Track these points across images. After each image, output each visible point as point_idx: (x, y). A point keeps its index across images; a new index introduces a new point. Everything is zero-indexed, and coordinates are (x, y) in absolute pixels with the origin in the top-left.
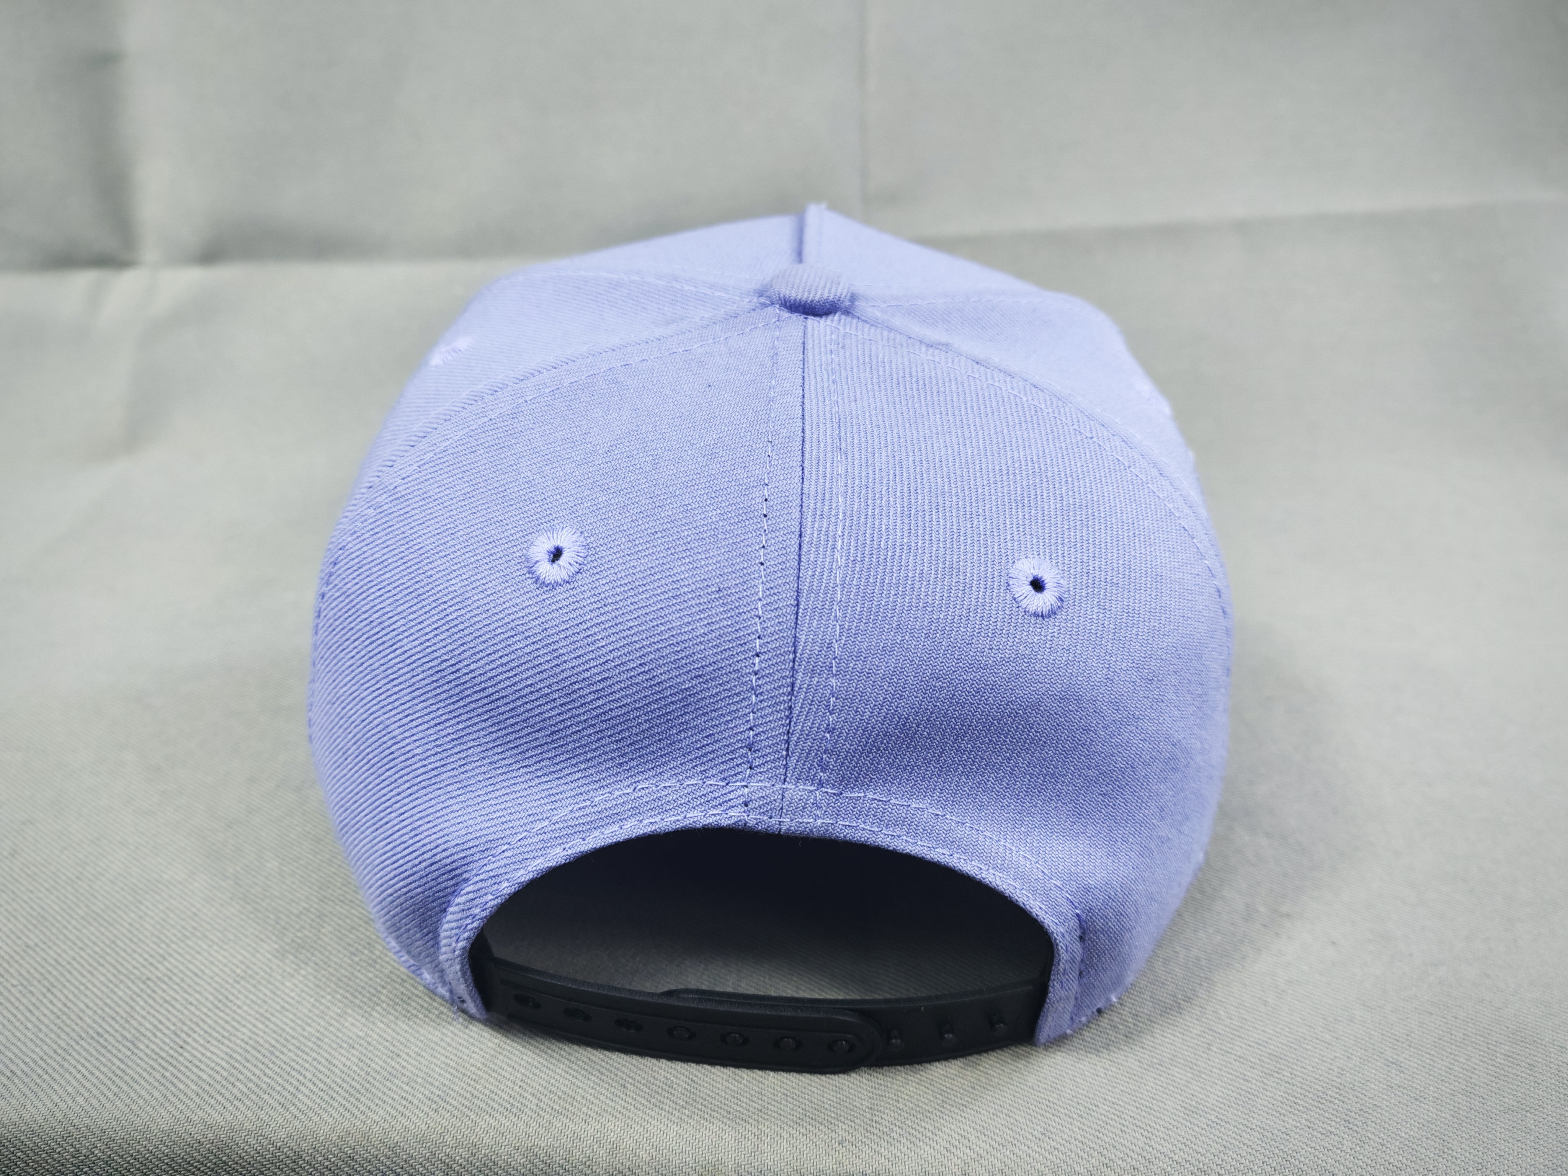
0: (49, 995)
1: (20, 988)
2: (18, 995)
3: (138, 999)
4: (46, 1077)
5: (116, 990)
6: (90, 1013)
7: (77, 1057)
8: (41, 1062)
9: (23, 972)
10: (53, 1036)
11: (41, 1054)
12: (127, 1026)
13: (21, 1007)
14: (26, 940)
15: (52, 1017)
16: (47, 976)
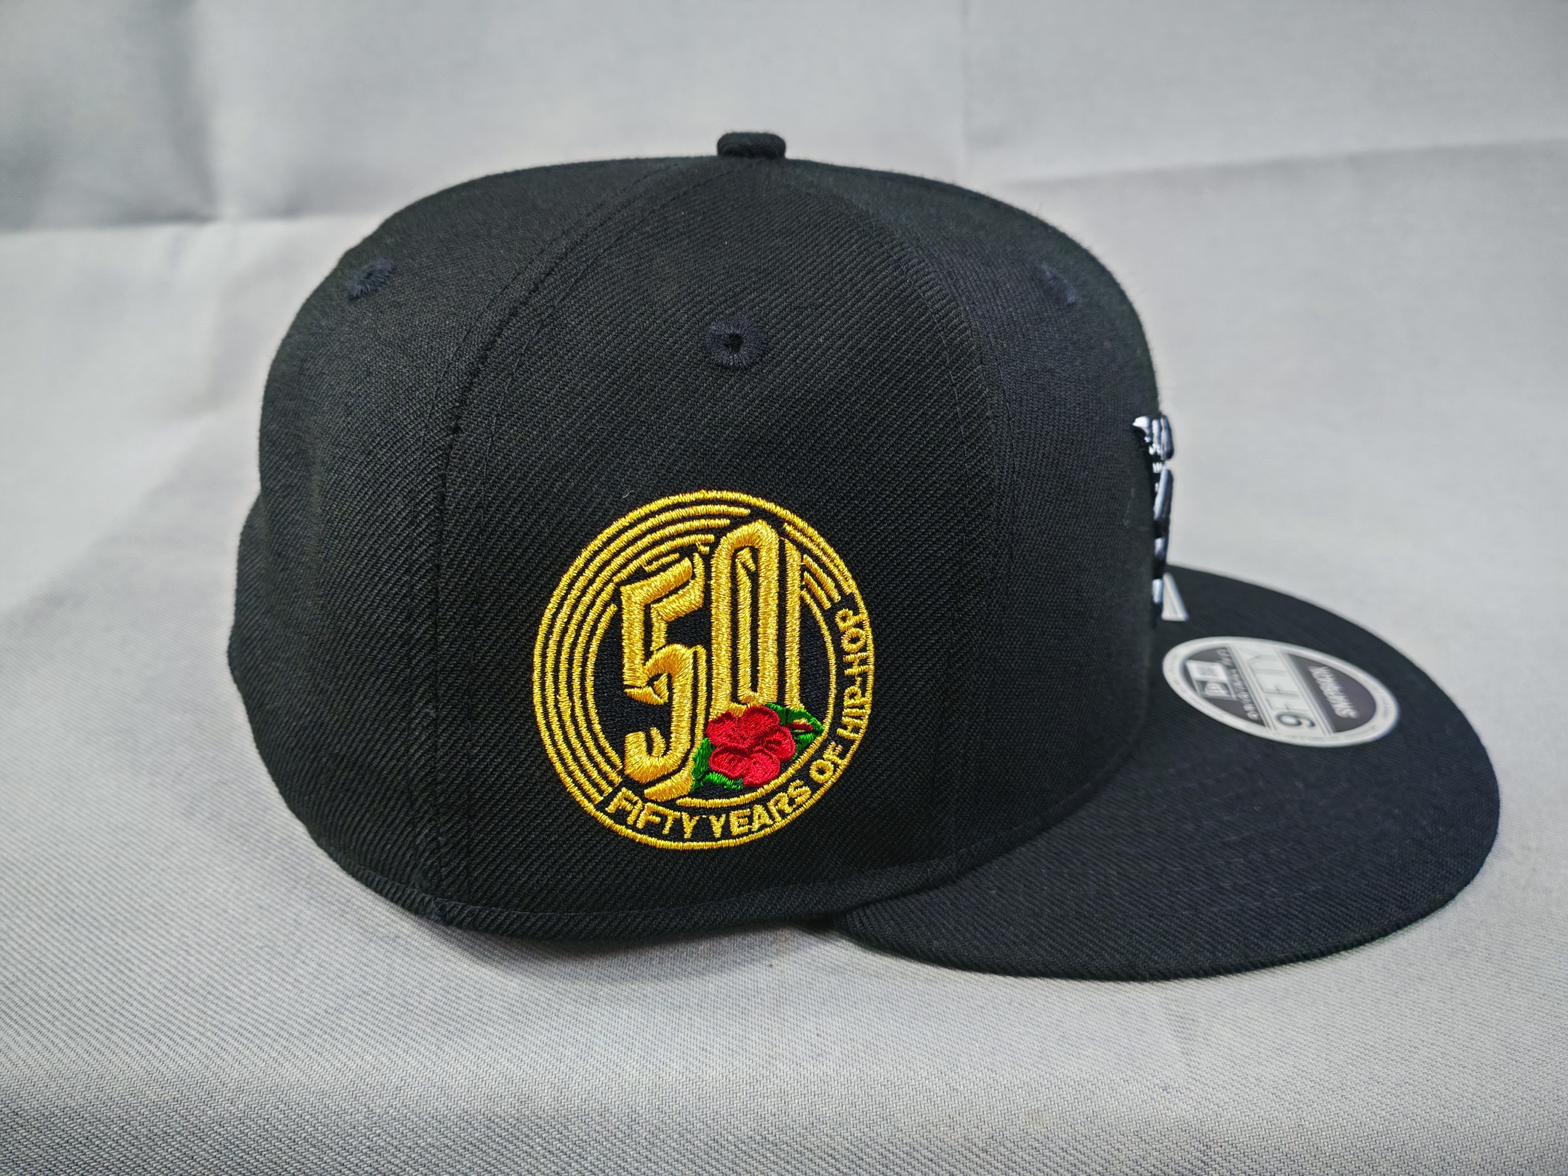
0: (299, 955)
1: (266, 949)
2: (268, 957)
3: (394, 957)
4: (326, 1036)
5: (368, 948)
6: (349, 972)
7: (351, 1015)
8: (315, 1022)
9: (265, 933)
10: (318, 996)
11: (312, 1014)
12: (392, 984)
13: (274, 969)
14: (258, 901)
15: (310, 977)
16: (292, 936)
